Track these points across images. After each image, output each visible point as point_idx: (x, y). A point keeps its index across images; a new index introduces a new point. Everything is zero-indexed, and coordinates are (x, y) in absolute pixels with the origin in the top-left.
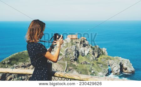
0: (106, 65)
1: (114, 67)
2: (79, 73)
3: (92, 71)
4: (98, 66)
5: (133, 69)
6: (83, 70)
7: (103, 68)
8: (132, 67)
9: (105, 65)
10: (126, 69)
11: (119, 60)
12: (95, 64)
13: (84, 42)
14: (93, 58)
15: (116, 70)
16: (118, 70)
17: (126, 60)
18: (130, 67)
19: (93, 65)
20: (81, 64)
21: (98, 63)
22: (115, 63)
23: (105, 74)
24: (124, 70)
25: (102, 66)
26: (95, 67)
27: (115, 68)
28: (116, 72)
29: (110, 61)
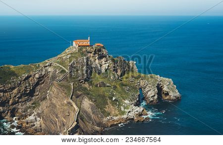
0: (136, 88)
1: (148, 91)
2: (92, 101)
3: (114, 99)
4: (123, 89)
5: (178, 94)
6: (99, 95)
7: (131, 94)
8: (177, 91)
9: (134, 88)
10: (167, 94)
11: (157, 80)
12: (118, 86)
13: (100, 50)
14: (115, 77)
15: (151, 96)
16: (154, 96)
17: (167, 79)
18: (173, 91)
19: (115, 87)
20: (96, 86)
21: (122, 85)
22: (150, 84)
23: (133, 102)
24: (163, 96)
25: (129, 90)
26: (117, 91)
27: (149, 93)
28: (152, 99)
29: (142, 81)
